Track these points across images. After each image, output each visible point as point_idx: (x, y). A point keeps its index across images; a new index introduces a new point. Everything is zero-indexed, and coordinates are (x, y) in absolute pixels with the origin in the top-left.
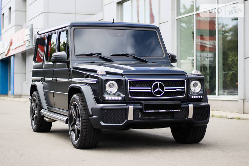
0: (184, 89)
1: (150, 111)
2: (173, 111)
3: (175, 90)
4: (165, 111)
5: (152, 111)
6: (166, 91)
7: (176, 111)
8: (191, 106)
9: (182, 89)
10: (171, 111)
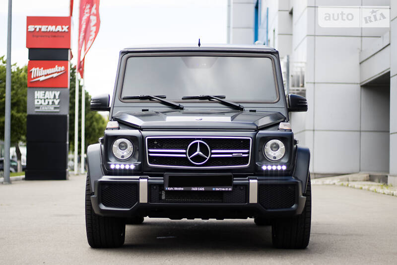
0: (248, 153)
1: (176, 189)
2: (217, 189)
3: (231, 155)
4: (202, 189)
5: (180, 189)
6: (213, 156)
7: (223, 189)
8: (254, 183)
9: (244, 153)
10: (214, 189)
